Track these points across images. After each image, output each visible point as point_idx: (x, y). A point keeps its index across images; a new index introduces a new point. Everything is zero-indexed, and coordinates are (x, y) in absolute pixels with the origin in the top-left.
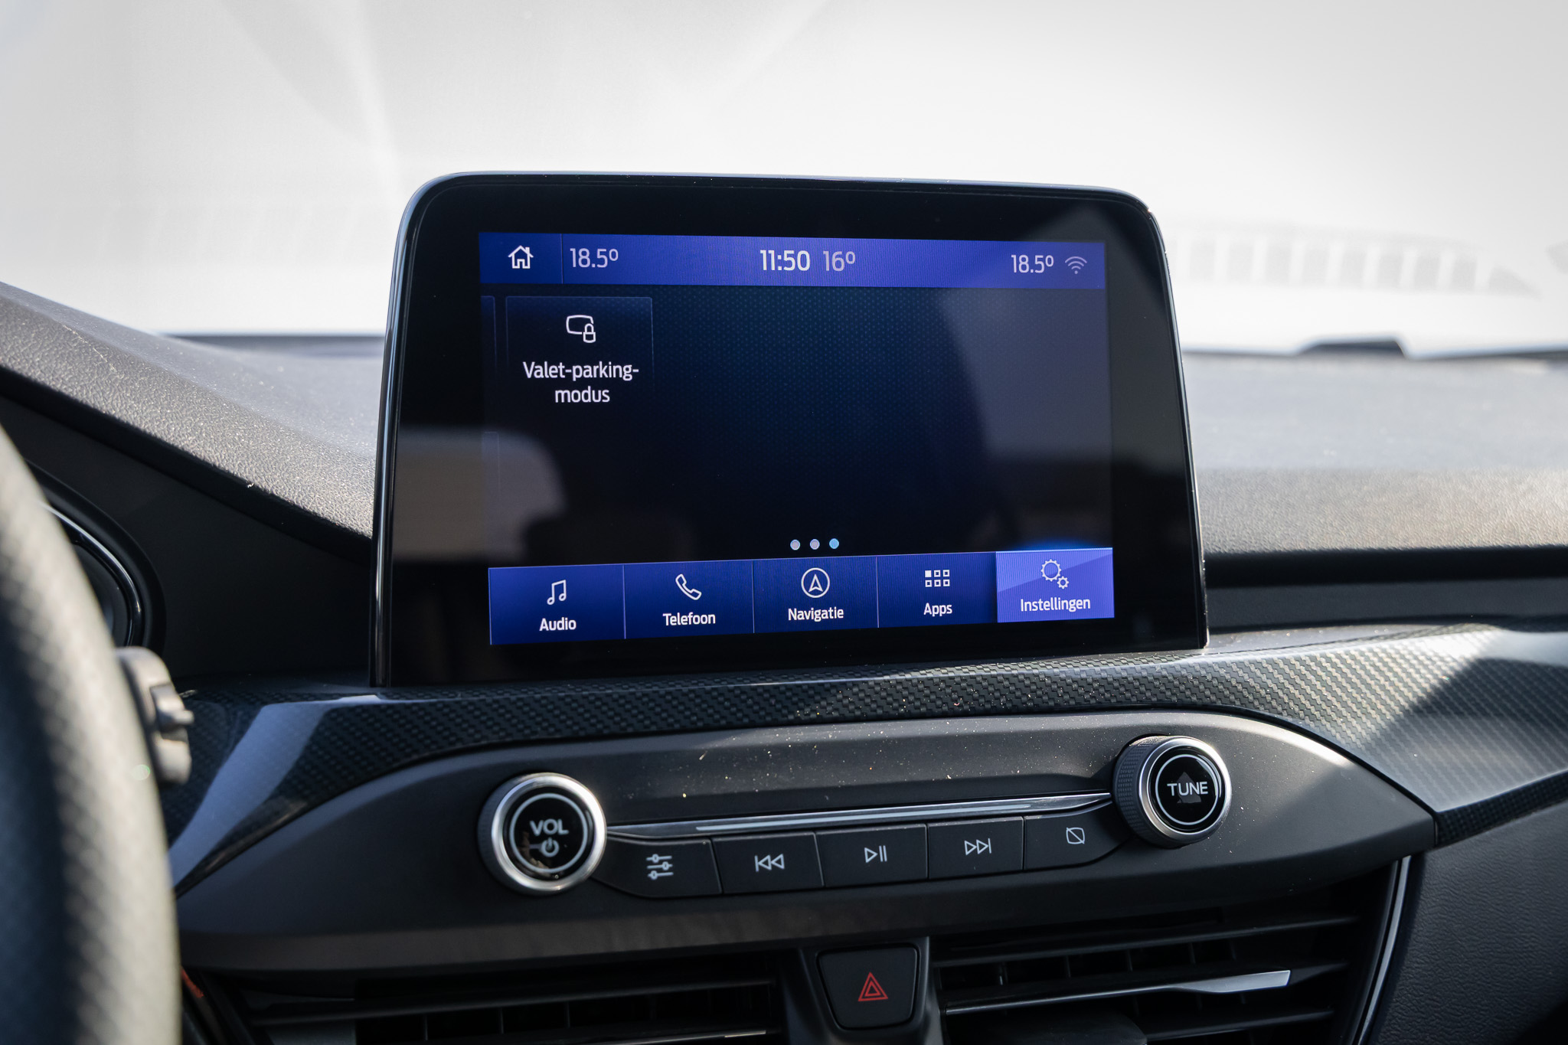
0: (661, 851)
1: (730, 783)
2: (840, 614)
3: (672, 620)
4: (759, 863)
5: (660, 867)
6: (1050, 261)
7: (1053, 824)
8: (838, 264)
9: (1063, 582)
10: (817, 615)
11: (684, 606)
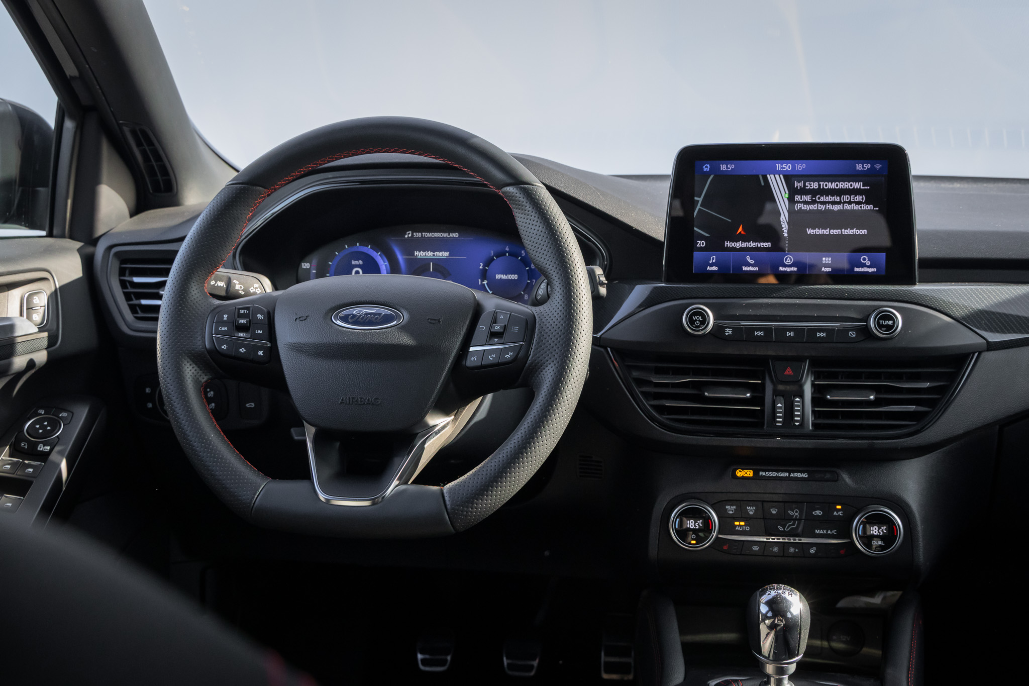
0: (729, 328)
1: (751, 312)
2: (795, 269)
3: (745, 268)
4: (756, 333)
5: (729, 332)
6: (869, 166)
7: (846, 330)
8: (800, 168)
9: (868, 263)
10: (789, 269)
11: (749, 265)
